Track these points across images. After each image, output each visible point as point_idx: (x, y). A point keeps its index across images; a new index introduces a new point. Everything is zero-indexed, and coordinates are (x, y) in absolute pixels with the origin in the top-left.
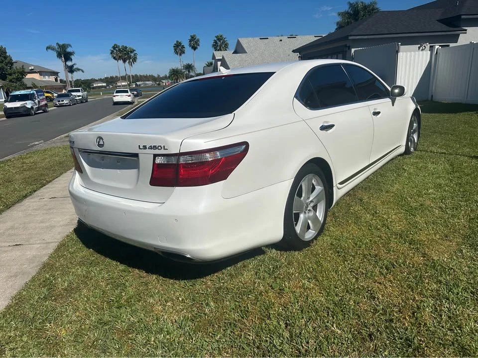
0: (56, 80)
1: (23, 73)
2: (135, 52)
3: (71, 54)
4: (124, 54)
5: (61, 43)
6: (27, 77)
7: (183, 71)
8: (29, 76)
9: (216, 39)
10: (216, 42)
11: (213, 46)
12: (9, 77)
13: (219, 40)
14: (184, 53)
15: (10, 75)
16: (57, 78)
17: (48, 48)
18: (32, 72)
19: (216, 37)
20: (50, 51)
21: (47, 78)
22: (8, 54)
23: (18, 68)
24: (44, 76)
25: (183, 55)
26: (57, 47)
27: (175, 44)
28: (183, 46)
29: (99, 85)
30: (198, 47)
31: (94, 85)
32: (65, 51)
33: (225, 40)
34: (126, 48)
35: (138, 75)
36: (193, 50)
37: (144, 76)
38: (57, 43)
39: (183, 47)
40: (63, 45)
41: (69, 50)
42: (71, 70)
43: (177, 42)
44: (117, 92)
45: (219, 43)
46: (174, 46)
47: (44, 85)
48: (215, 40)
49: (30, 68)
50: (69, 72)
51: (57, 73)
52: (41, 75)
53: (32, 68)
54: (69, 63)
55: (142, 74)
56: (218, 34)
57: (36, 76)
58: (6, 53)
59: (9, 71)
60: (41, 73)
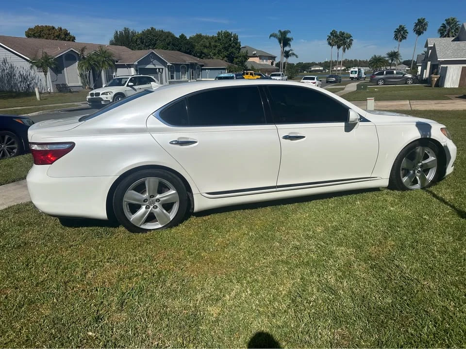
0: (272, 64)
1: (246, 57)
2: (351, 38)
3: (289, 40)
4: (340, 40)
5: (282, 31)
6: (249, 60)
7: (387, 59)
8: (251, 60)
9: (445, 22)
10: (444, 26)
11: (440, 30)
12: (236, 60)
13: (449, 23)
14: (405, 38)
15: (237, 58)
16: (273, 61)
17: (271, 36)
18: (254, 56)
19: (446, 20)
20: (272, 38)
21: (265, 62)
22: (239, 41)
23: (243, 52)
24: (263, 60)
25: (403, 41)
26: (278, 34)
27: (397, 29)
28: (406, 30)
29: (316, 69)
30: (424, 32)
31: (312, 69)
32: (284, 37)
33: (458, 23)
34: (343, 34)
35: (358, 60)
36: (417, 35)
37: (363, 61)
38: (280, 31)
39: (406, 32)
40: (284, 32)
41: (288, 36)
42: (287, 54)
43: (400, 26)
44: (304, 79)
45: (448, 27)
46: (395, 31)
47: (260, 67)
48: (443, 24)
49: (253, 53)
50: (285, 56)
51: (275, 57)
52: (260, 59)
53: (255, 52)
54: (287, 49)
55: (362, 60)
56: (450, 17)
57: (257, 60)
58: (237, 39)
59: (237, 55)
60: (261, 57)
